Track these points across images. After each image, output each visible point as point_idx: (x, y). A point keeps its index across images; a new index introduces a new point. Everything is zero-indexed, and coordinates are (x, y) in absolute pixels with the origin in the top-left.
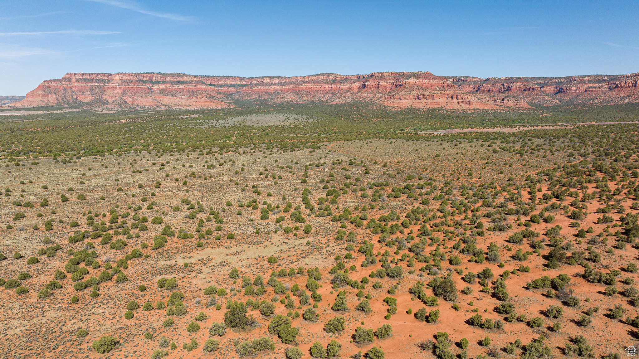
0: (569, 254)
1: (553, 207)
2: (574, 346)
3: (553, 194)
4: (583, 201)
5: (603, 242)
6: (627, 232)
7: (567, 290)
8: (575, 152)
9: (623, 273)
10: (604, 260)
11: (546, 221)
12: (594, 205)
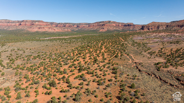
0: (84, 68)
1: (79, 57)
2: (87, 91)
3: (79, 53)
4: (85, 54)
5: (90, 64)
6: (95, 61)
7: (84, 77)
8: (83, 42)
9: (95, 70)
10: (91, 68)
11: (77, 60)
12: (88, 55)
